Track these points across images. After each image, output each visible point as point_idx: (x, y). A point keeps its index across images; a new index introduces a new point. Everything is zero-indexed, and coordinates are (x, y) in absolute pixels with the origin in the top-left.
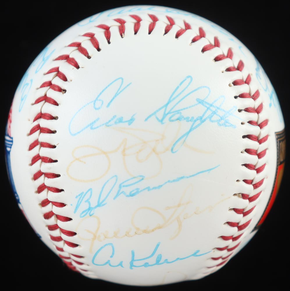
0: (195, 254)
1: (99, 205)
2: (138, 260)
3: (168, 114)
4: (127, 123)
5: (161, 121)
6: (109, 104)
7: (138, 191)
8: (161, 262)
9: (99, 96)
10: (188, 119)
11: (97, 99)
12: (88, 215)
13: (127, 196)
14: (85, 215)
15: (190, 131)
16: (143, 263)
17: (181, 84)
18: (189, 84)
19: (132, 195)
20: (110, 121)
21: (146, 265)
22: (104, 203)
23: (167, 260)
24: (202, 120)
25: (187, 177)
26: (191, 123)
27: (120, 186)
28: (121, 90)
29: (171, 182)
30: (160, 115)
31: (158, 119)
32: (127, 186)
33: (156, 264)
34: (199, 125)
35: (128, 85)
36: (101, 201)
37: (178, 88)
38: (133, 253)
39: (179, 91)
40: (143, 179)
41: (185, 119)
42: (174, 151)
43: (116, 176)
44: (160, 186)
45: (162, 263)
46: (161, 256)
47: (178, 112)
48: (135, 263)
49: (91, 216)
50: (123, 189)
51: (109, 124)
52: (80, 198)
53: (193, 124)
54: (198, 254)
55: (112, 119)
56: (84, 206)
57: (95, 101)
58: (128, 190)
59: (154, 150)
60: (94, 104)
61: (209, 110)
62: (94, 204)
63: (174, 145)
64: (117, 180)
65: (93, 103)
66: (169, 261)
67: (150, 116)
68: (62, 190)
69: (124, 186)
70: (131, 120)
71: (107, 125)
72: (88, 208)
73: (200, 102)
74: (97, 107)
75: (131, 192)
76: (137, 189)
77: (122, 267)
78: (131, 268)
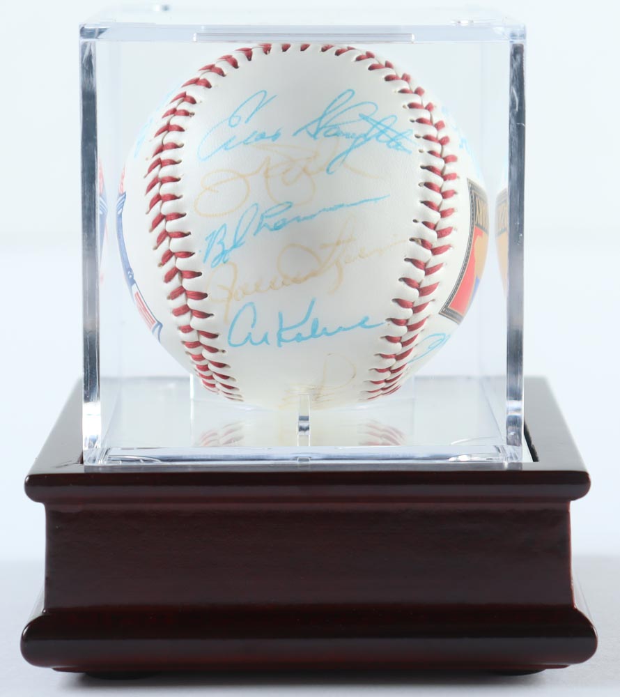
0: (362, 324)
1: (235, 246)
2: (288, 329)
3: (322, 128)
4: (270, 139)
6: (248, 119)
7: (284, 223)
8: (317, 333)
9: (235, 112)
10: (347, 136)
11: (233, 115)
12: (221, 262)
13: (271, 230)
14: (217, 264)
15: (351, 149)
16: (294, 333)
17: (339, 97)
18: (350, 98)
19: (277, 228)
20: (249, 138)
22: (243, 240)
24: (366, 137)
25: (348, 206)
26: (353, 140)
28: (264, 102)
29: (327, 211)
30: (313, 129)
31: (309, 133)
32: (270, 216)
33: (311, 336)
34: (362, 143)
35: (273, 98)
36: (238, 239)
37: (335, 100)
38: (281, 317)
39: (336, 104)
40: (290, 206)
41: (344, 135)
42: (330, 171)
43: (256, 204)
44: (313, 216)
45: (320, 335)
46: (318, 322)
47: (335, 126)
48: (285, 335)
49: (225, 263)
50: (266, 221)
51: (249, 141)
52: (211, 240)
53: (355, 142)
54: (367, 324)
55: (252, 136)
56: (217, 249)
57: (231, 118)
58: (271, 222)
59: (304, 170)
60: (230, 121)
61: (375, 129)
62: (228, 244)
63: (330, 165)
64: (257, 209)
65: (228, 121)
66: (329, 331)
67: (300, 130)
68: (188, 233)
69: (266, 217)
70: (276, 135)
71: (245, 143)
72: (221, 251)
73: (365, 118)
74: (233, 124)
75: (275, 224)
76: (283, 220)
77: (267, 343)
78: (280, 346)
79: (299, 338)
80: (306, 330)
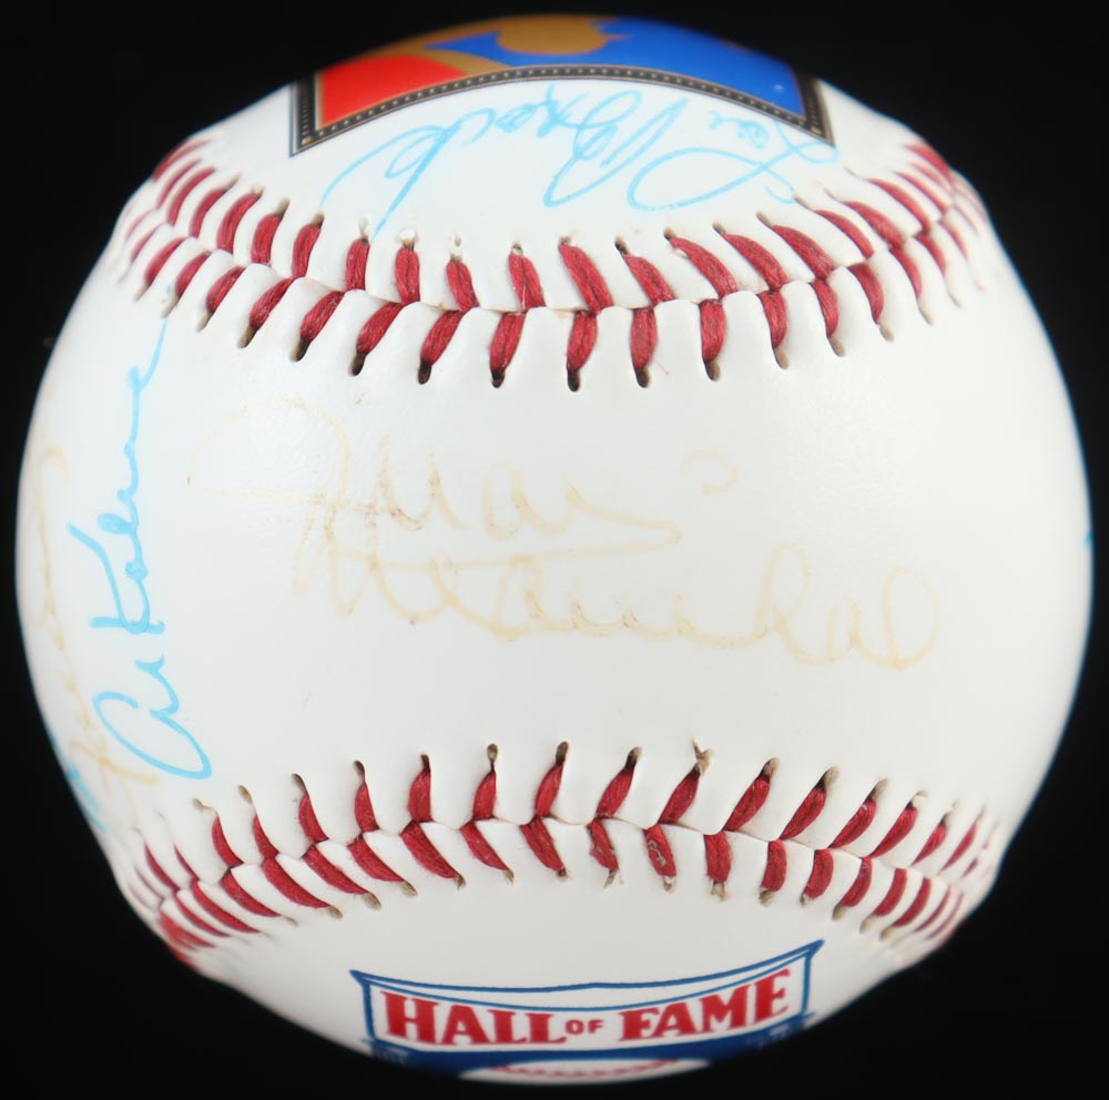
2: (118, 602)
8: (127, 517)
16: (126, 585)
23: (121, 494)
33: (134, 535)
45: (134, 509)
46: (104, 515)
77: (161, 662)
78: (160, 628)
79: (137, 571)
80: (119, 549)
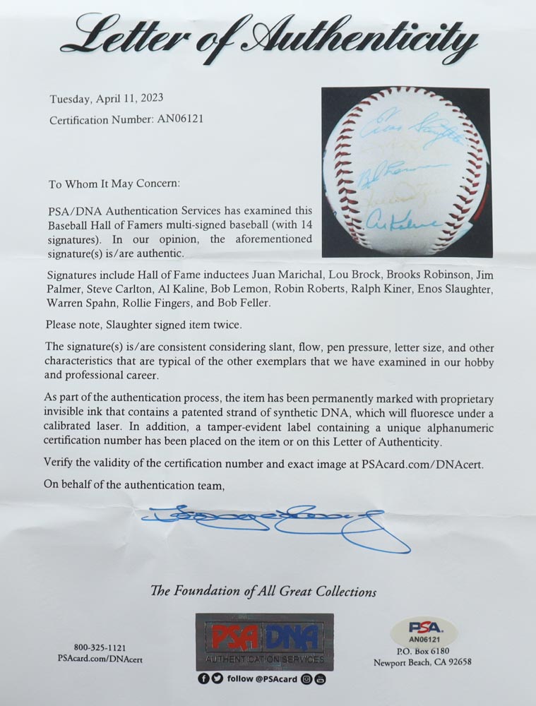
0: (433, 224)
1: (373, 181)
2: (396, 223)
3: (422, 128)
5: (419, 131)
6: (386, 120)
7: (399, 171)
8: (411, 226)
9: (380, 116)
10: (434, 133)
12: (366, 187)
13: (393, 174)
14: (364, 188)
15: (435, 139)
16: (399, 225)
17: (432, 115)
18: (437, 116)
19: (395, 173)
21: (401, 227)
22: (378, 178)
24: (443, 135)
26: (436, 135)
27: (388, 168)
29: (421, 168)
30: (418, 127)
31: (416, 129)
32: (393, 167)
33: (407, 228)
34: (441, 138)
36: (375, 177)
37: (430, 116)
38: (393, 217)
39: (430, 118)
40: (403, 163)
42: (425, 149)
43: (386, 161)
44: (414, 169)
45: (412, 228)
47: (429, 128)
48: (394, 225)
49: (368, 188)
50: (390, 169)
52: (363, 176)
53: (438, 136)
54: (435, 224)
55: (388, 127)
56: (365, 181)
57: (378, 118)
58: (393, 170)
60: (378, 120)
61: (448, 132)
62: (370, 179)
63: (425, 145)
64: (387, 163)
66: (417, 226)
67: (412, 127)
68: (352, 172)
69: (391, 167)
73: (443, 126)
75: (395, 171)
77: (385, 228)
